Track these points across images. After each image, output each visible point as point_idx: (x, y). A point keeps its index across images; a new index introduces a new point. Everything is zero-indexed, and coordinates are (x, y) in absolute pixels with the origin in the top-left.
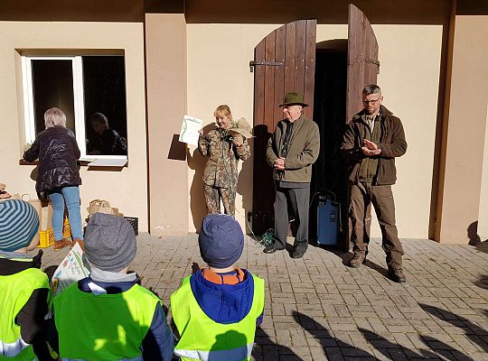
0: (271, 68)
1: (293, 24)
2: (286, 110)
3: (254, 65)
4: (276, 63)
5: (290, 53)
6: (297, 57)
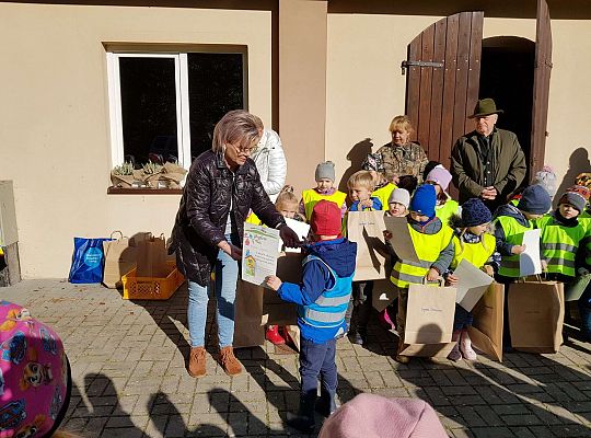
0: (428, 70)
1: (456, 16)
2: (482, 120)
3: (408, 66)
4: (434, 64)
5: (452, 51)
6: (460, 57)
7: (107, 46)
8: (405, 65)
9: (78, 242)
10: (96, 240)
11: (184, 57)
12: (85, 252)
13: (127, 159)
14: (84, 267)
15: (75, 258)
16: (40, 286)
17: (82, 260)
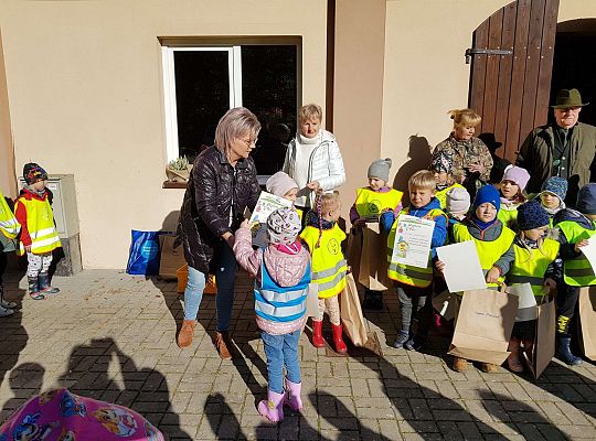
0: (494, 58)
3: (473, 55)
4: (502, 52)
5: (522, 37)
6: (531, 44)
7: (163, 40)
8: (470, 53)
9: (136, 235)
10: (152, 233)
11: (238, 50)
12: (142, 245)
13: (181, 154)
14: (142, 259)
15: (132, 250)
16: (100, 276)
17: (139, 252)
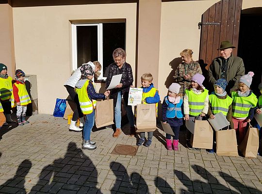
0: (211, 27)
2: (222, 52)
3: (201, 25)
4: (216, 23)
5: (225, 17)
6: (229, 19)
7: (72, 22)
9: (58, 100)
10: (65, 100)
11: (101, 25)
12: (60, 104)
14: (60, 110)
15: (56, 107)
17: (59, 108)
